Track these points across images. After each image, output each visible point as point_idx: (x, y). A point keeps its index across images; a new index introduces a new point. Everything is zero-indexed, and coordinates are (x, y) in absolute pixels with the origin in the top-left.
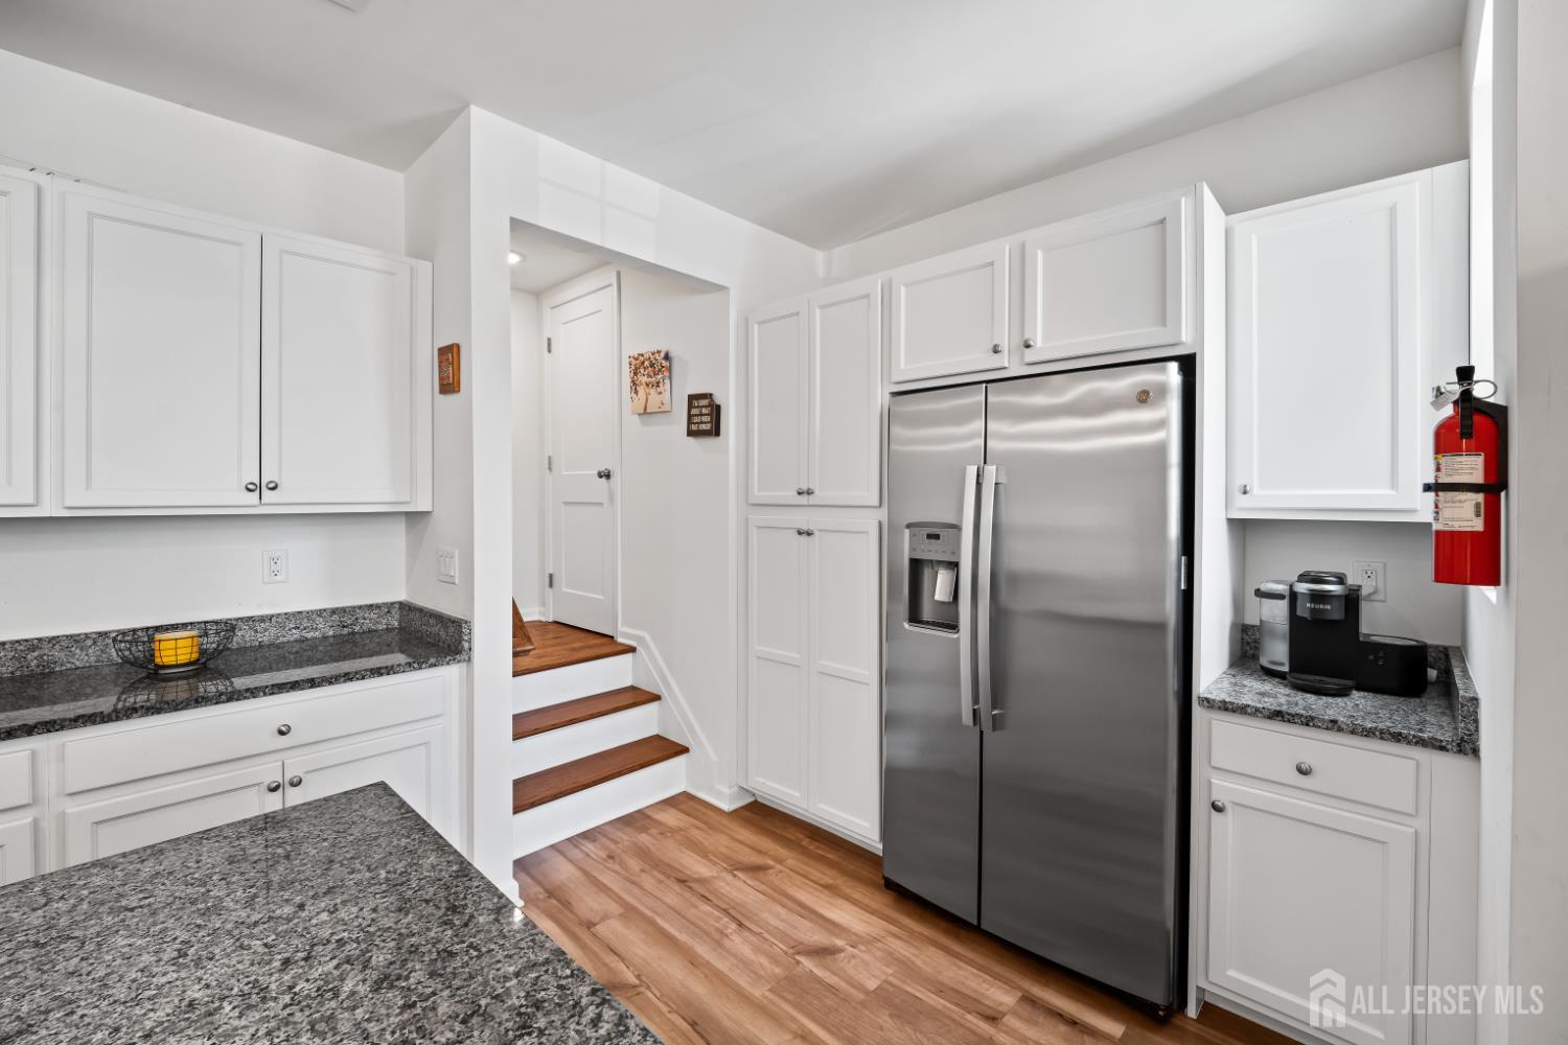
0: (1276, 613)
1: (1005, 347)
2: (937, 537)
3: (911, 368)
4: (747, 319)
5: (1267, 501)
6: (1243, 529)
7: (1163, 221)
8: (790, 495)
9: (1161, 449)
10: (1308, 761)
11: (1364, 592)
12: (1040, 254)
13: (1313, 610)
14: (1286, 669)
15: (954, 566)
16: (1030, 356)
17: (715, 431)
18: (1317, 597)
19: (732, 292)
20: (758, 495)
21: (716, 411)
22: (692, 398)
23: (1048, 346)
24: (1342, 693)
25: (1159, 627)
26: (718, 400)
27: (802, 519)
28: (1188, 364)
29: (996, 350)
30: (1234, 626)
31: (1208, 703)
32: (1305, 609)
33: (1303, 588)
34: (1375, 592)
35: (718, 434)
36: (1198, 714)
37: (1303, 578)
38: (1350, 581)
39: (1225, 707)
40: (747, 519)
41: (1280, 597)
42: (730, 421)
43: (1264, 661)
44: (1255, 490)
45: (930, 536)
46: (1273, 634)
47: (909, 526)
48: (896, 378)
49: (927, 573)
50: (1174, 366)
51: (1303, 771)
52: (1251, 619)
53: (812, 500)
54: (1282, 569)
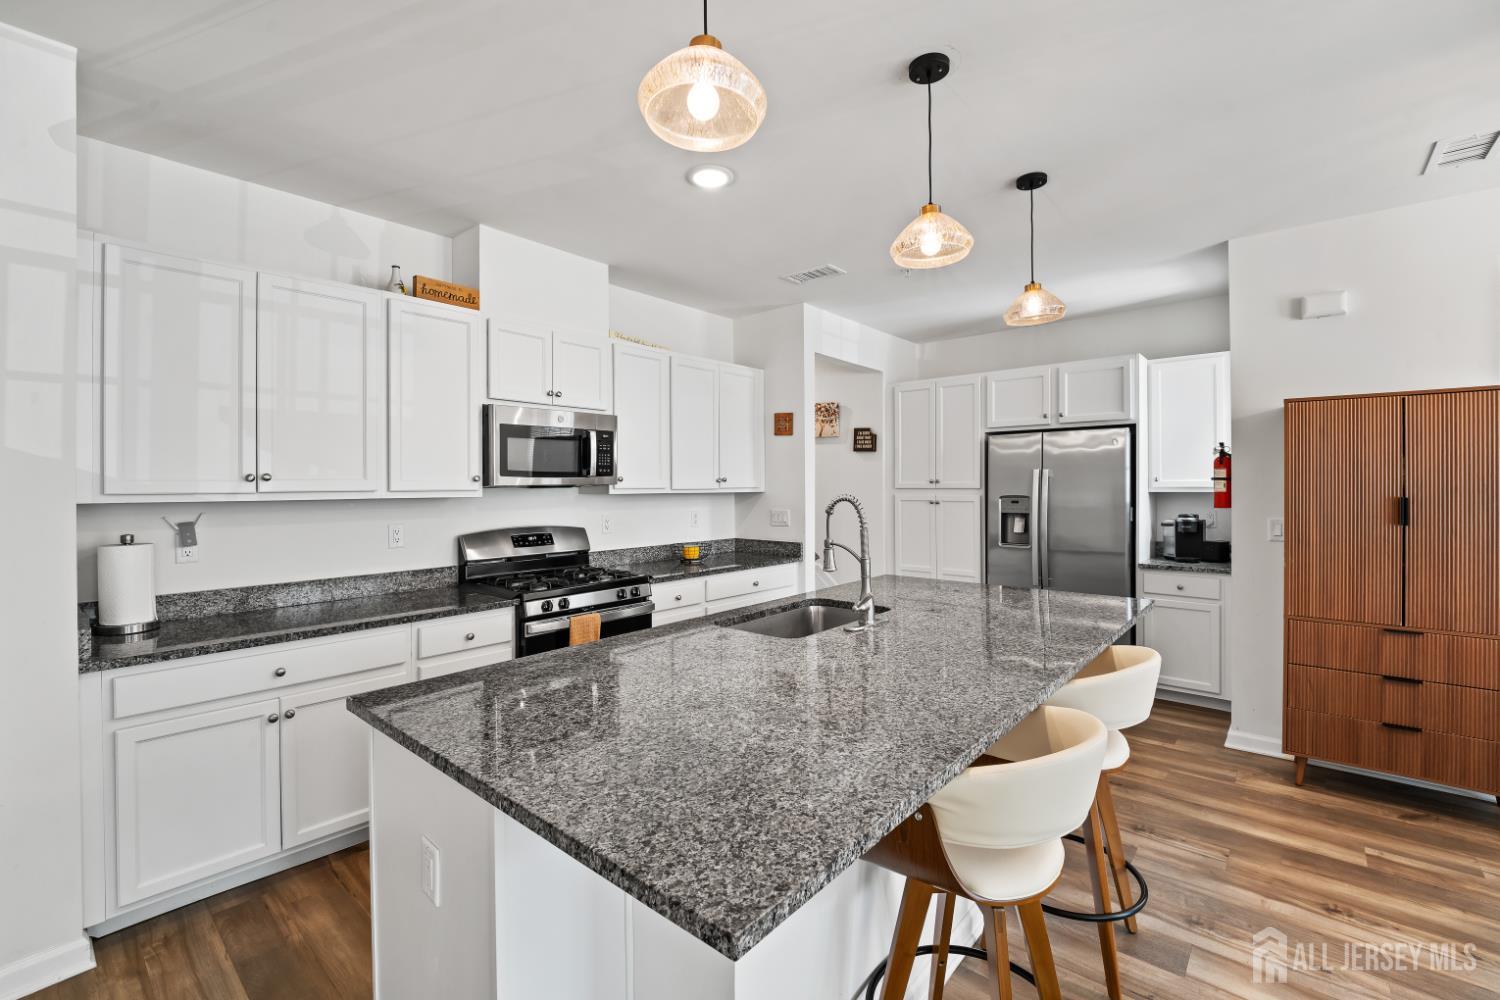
0: (1170, 532)
1: (1049, 416)
2: (1017, 502)
3: (997, 422)
4: (893, 389)
5: (1167, 484)
6: (1157, 498)
7: (1122, 368)
8: (925, 484)
9: (1122, 451)
10: (1182, 584)
11: (1207, 523)
12: (1066, 376)
13: (1184, 529)
14: (1175, 556)
15: (1026, 517)
16: (1061, 420)
17: (873, 449)
18: (1186, 523)
19: (884, 374)
20: (900, 483)
21: (874, 438)
22: (857, 431)
23: (1070, 416)
24: (1196, 562)
25: (1122, 554)
26: (875, 431)
27: (931, 496)
28: (1133, 428)
29: (1045, 416)
30: (1152, 543)
31: (1143, 567)
32: (1181, 528)
33: (1180, 520)
34: (1213, 524)
35: (875, 450)
36: (1138, 570)
37: (1180, 516)
38: (1201, 518)
39: (1149, 567)
40: (894, 497)
41: (1171, 525)
42: (883, 443)
43: (1165, 554)
44: (1161, 480)
45: (1013, 502)
46: (1169, 545)
47: (1001, 497)
48: (989, 426)
49: (1009, 520)
50: (1128, 429)
51: (1180, 588)
52: (1160, 539)
53: (938, 486)
54: (1172, 514)
